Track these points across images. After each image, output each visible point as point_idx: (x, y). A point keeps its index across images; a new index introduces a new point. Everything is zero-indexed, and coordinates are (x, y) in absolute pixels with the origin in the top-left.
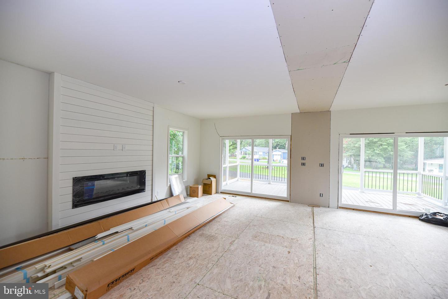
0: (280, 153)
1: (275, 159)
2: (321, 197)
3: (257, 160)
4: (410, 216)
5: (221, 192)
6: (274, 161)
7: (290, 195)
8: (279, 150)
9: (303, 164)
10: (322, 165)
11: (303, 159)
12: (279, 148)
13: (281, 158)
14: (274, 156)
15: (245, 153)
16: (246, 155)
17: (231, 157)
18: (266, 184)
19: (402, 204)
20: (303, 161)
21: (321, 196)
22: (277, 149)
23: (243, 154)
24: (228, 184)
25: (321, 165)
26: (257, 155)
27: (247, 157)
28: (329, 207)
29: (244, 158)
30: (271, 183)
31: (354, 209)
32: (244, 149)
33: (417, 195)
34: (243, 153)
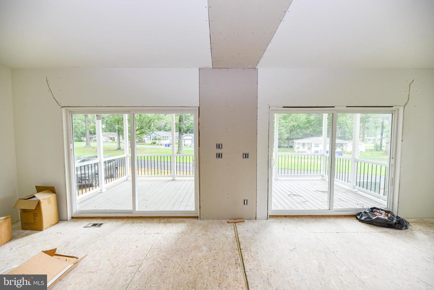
0: (191, 138)
1: (186, 143)
2: (246, 205)
3: (167, 146)
4: (346, 216)
5: (72, 218)
6: (185, 145)
7: (200, 208)
8: (190, 134)
9: (219, 156)
10: (246, 156)
11: (219, 146)
12: (190, 133)
13: (192, 142)
14: (186, 141)
15: (155, 138)
16: (156, 140)
17: (139, 143)
18: (169, 181)
19: (319, 192)
20: (219, 151)
21: (246, 203)
22: (187, 133)
23: (153, 140)
24: (104, 190)
25: (244, 156)
26: (168, 140)
27: (157, 143)
28: (256, 219)
29: (154, 143)
30: (176, 178)
31: (286, 216)
32: (153, 134)
33: (321, 177)
34: (153, 138)
